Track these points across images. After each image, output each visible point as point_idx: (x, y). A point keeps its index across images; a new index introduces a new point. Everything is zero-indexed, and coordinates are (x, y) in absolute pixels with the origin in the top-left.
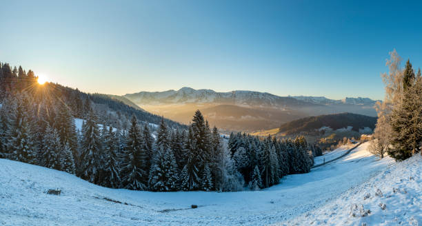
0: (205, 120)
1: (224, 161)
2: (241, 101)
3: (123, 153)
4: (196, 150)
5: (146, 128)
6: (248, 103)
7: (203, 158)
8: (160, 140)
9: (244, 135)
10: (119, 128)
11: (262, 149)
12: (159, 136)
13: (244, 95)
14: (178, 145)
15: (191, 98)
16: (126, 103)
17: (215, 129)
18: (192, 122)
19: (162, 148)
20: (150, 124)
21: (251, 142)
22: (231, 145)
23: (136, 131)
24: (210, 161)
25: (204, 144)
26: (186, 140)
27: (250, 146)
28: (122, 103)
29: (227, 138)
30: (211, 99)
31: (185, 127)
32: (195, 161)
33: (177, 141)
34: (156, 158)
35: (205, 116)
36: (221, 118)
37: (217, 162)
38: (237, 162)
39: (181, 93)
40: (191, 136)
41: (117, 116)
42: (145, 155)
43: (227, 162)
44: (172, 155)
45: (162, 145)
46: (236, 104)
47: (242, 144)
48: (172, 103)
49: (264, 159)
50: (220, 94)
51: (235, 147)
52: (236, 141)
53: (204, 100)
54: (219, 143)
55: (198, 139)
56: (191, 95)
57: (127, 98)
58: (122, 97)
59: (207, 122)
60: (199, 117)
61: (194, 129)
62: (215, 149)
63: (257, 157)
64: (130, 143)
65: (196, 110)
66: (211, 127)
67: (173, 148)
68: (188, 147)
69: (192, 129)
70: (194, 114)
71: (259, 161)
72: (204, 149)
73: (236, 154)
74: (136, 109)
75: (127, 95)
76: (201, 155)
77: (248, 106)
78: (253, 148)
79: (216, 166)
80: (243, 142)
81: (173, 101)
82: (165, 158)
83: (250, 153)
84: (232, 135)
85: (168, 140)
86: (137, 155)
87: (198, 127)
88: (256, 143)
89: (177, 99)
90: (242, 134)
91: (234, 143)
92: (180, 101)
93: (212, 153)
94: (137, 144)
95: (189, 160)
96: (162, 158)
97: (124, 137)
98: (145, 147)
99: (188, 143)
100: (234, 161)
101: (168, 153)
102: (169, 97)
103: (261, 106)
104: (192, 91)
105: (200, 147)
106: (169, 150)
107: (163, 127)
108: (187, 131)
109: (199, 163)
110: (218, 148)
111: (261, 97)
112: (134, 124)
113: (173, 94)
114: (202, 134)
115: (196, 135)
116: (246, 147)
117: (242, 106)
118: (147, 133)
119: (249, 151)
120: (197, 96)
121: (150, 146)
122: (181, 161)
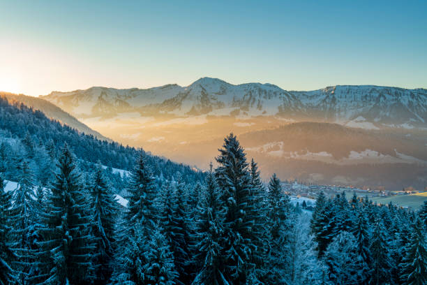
0: (248, 161)
1: (297, 266)
2: (350, 113)
3: (35, 247)
4: (225, 234)
5: (99, 181)
6: (369, 117)
7: (243, 257)
8: (134, 210)
9: (354, 201)
10: (26, 183)
11: (404, 242)
12: (133, 199)
13: (359, 96)
14: (181, 224)
15: (220, 105)
16: (50, 116)
17: (275, 183)
18: (217, 165)
19: (139, 232)
20: (115, 171)
21: (372, 220)
22: (316, 226)
23: (72, 187)
24: (260, 264)
25: (246, 219)
26: (200, 209)
27: (370, 231)
28: (39, 115)
29: (310, 209)
30: (271, 108)
31: (200, 176)
32: (222, 264)
33: (178, 212)
34: (122, 258)
35: (250, 152)
36: (295, 155)
37: (280, 266)
38: (332, 270)
39: (197, 92)
40: (212, 201)
41: (24, 152)
42: (96, 251)
43: (304, 267)
44: (165, 248)
45: (138, 223)
46: (338, 122)
47: (347, 225)
48: (173, 116)
49: (410, 270)
50: (293, 96)
51: (330, 230)
52: (331, 215)
53: (254, 112)
54: (283, 218)
55: (232, 207)
56: (220, 98)
57: (54, 101)
58: (40, 101)
59: (254, 166)
60: (232, 152)
61: (221, 182)
62: (275, 234)
63: (390, 261)
64: (55, 221)
65: (226, 135)
66: (265, 179)
67: (167, 231)
68: (205, 227)
69: (216, 183)
70: (221, 145)
71: (395, 272)
72: (245, 234)
73: (332, 249)
74: (80, 131)
75: (54, 94)
76: (238, 248)
77: (368, 126)
78: (376, 235)
79: (278, 276)
80: (352, 219)
81: (176, 112)
82: (147, 255)
83: (371, 250)
84: (321, 199)
85: (154, 211)
86: (74, 250)
87: (231, 176)
88: (388, 224)
89: (187, 106)
90: (349, 197)
91: (326, 221)
92: (193, 112)
93: (267, 243)
94: (72, 221)
95: (209, 261)
96: (139, 255)
97: (39, 204)
98: (95, 228)
99: (205, 216)
100: (326, 267)
101: (153, 243)
102: (166, 102)
103: (406, 126)
104: (224, 87)
105: (236, 228)
106: (158, 234)
107: (142, 177)
108: (204, 188)
109: (233, 268)
110: (283, 232)
111: (405, 100)
112: (66, 170)
113: (174, 94)
114: (241, 194)
115: (225, 198)
116: (360, 231)
117: (352, 124)
118: (100, 191)
119: (366, 241)
120: (236, 102)
121: (108, 226)
122: (187, 263)
